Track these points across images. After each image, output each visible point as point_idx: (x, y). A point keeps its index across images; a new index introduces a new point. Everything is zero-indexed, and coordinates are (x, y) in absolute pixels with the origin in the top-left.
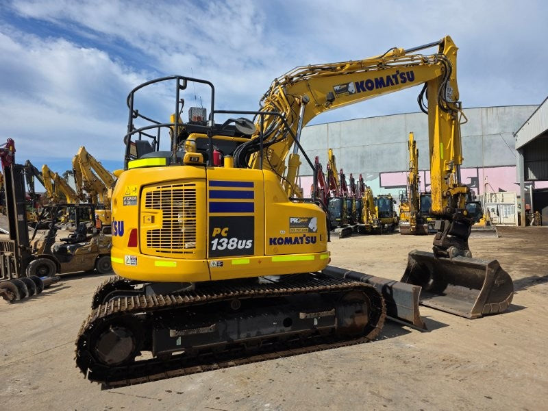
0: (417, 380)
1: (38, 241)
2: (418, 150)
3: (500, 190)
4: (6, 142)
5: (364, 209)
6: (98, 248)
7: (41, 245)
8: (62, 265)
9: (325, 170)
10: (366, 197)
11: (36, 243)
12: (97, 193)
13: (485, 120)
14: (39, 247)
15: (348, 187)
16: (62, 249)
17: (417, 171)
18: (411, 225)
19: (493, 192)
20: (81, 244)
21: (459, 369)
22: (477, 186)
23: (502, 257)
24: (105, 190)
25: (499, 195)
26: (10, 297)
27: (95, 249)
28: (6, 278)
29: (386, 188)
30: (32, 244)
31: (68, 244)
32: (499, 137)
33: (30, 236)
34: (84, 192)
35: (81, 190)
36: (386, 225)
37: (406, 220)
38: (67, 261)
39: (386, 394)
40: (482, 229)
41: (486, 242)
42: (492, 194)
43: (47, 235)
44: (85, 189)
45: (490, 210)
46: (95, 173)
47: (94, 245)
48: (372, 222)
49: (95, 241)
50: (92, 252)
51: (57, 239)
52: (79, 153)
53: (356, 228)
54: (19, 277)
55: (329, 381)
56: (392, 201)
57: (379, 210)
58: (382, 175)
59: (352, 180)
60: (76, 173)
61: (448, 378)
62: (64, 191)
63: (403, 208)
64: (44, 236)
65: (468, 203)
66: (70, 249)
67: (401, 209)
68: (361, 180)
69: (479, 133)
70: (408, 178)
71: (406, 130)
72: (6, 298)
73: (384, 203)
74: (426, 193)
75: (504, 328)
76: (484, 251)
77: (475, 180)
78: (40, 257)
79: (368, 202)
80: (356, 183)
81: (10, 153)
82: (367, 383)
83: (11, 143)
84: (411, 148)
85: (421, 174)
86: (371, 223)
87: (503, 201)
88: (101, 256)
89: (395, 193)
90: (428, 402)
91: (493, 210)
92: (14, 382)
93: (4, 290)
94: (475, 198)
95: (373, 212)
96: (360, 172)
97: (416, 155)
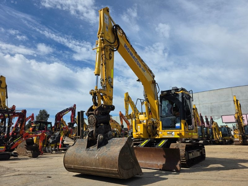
2: (240, 104)
5: (214, 132)
10: (214, 126)
15: (205, 123)
17: (241, 114)
18: (240, 140)
29: (226, 123)
36: (227, 140)
37: (237, 138)
48: (219, 138)
53: (210, 141)
57: (222, 133)
58: (222, 117)
59: (207, 119)
63: (236, 132)
67: (234, 133)
68: (212, 119)
70: (235, 117)
71: (232, 95)
73: (225, 129)
79: (215, 128)
80: (209, 121)
81: (74, 109)
84: (235, 103)
85: (243, 116)
89: (230, 126)
95: (219, 134)
96: (211, 115)
97: (239, 106)
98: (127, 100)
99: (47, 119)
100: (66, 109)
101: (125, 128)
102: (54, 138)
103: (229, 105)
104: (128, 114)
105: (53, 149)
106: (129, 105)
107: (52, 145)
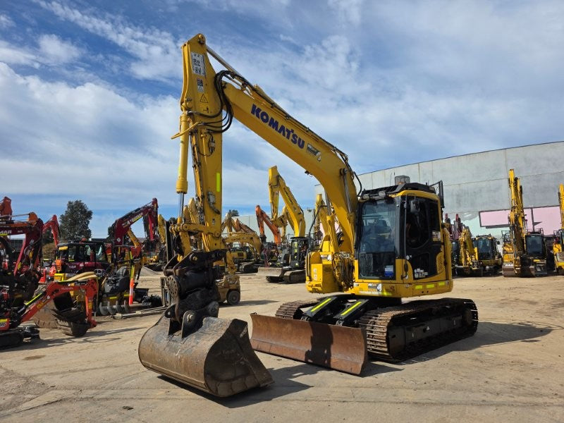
2: (521, 187)
4: (152, 200)
5: (462, 251)
6: (229, 284)
10: (463, 238)
17: (522, 209)
18: (516, 267)
27: (226, 285)
29: (488, 227)
36: (487, 267)
37: (510, 261)
47: (226, 282)
48: (471, 264)
49: (226, 278)
50: (224, 288)
53: (453, 270)
56: (493, 242)
57: (478, 251)
58: (481, 214)
59: (448, 220)
63: (507, 249)
67: (504, 250)
68: (458, 220)
70: (509, 218)
71: (506, 166)
73: (485, 244)
74: (533, 232)
79: (465, 243)
80: (452, 223)
81: (155, 209)
83: (155, 201)
84: (512, 185)
85: (526, 211)
86: (470, 265)
88: (231, 290)
89: (497, 233)
95: (472, 254)
96: (457, 212)
97: (519, 192)
98: (275, 183)
99: (88, 222)
100: (136, 211)
101: (269, 243)
102: (115, 282)
103: (498, 189)
104: (276, 216)
105: (114, 307)
106: (280, 195)
107: (111, 298)
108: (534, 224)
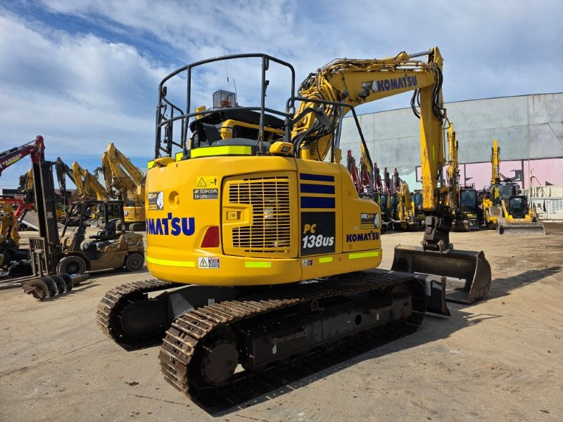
0: (464, 390)
1: (68, 238)
2: (457, 142)
3: (547, 184)
4: (36, 139)
5: (400, 205)
6: (127, 245)
7: (71, 242)
8: (91, 262)
9: (358, 165)
10: (402, 192)
11: (66, 241)
12: (126, 190)
13: (531, 110)
14: (68, 244)
15: (383, 182)
16: (92, 247)
17: (457, 165)
19: (540, 186)
20: (111, 241)
21: (510, 379)
22: (522, 180)
23: (551, 255)
24: (134, 187)
25: (546, 189)
26: (40, 295)
27: (124, 246)
28: (37, 275)
30: (62, 241)
31: (97, 241)
32: (547, 126)
33: (60, 234)
34: (114, 189)
35: (111, 187)
36: (423, 222)
38: (96, 258)
39: (430, 405)
40: (528, 226)
41: (533, 239)
42: (538, 188)
43: (76, 232)
44: (114, 186)
45: (536, 205)
46: (125, 170)
47: (123, 243)
48: (408, 218)
49: (124, 238)
50: (120, 250)
51: (86, 236)
52: (108, 149)
53: (390, 224)
54: (50, 274)
55: (367, 389)
57: (415, 206)
58: (418, 169)
59: (387, 175)
60: (105, 169)
61: (499, 389)
62: (94, 188)
64: (74, 233)
65: (512, 198)
66: (99, 246)
68: (397, 174)
69: (524, 123)
70: (447, 172)
72: (36, 296)
74: (466, 187)
75: (558, 334)
76: (530, 249)
77: (520, 174)
78: (70, 254)
79: (403, 197)
80: (391, 177)
81: (40, 150)
82: (409, 392)
83: (40, 140)
84: (450, 139)
85: (461, 167)
86: (407, 220)
87: (550, 196)
88: (130, 253)
90: (477, 415)
91: (539, 205)
92: (41, 383)
93: (34, 288)
94: (520, 192)
95: (409, 208)
96: (395, 165)
97: (455, 147)
100: (11, 151)
108: (466, 179)
